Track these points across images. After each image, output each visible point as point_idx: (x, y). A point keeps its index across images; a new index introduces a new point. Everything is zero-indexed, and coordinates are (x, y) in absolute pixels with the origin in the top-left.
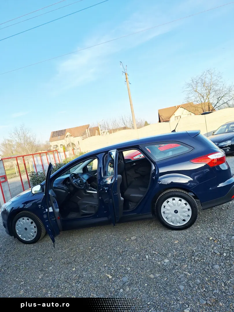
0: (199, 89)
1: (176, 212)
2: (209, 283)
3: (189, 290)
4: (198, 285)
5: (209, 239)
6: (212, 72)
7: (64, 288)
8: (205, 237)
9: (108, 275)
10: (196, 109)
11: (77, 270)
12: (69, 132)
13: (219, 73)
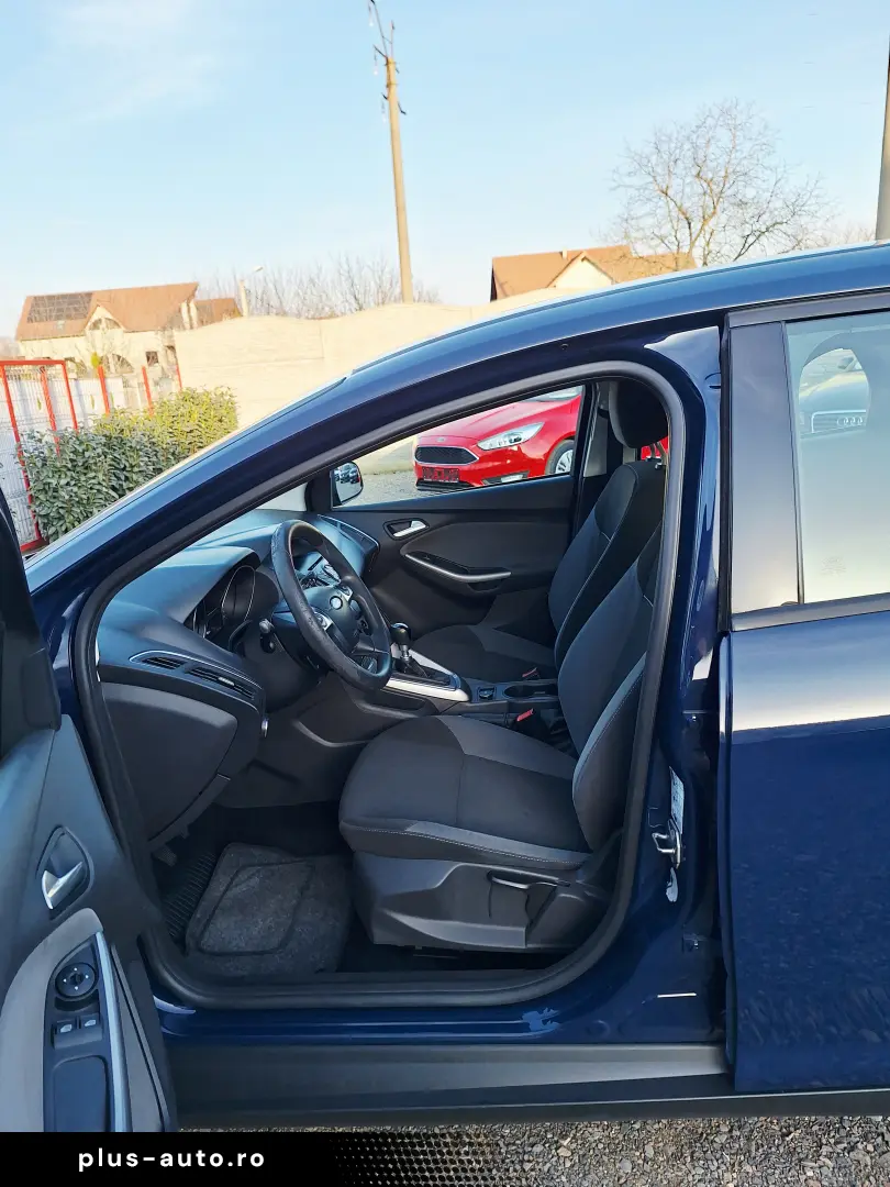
0: (675, 186)
6: (738, 122)
12: (106, 309)
13: (766, 127)
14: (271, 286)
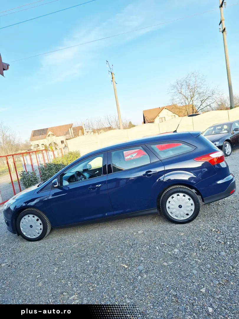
0: (183, 91)
1: (180, 207)
2: (218, 267)
3: (202, 274)
4: (209, 269)
5: (212, 230)
6: (196, 75)
7: (83, 278)
8: (208, 229)
9: (124, 265)
10: (181, 111)
11: (91, 261)
12: (51, 132)
13: (203, 76)
14: (90, 123)
